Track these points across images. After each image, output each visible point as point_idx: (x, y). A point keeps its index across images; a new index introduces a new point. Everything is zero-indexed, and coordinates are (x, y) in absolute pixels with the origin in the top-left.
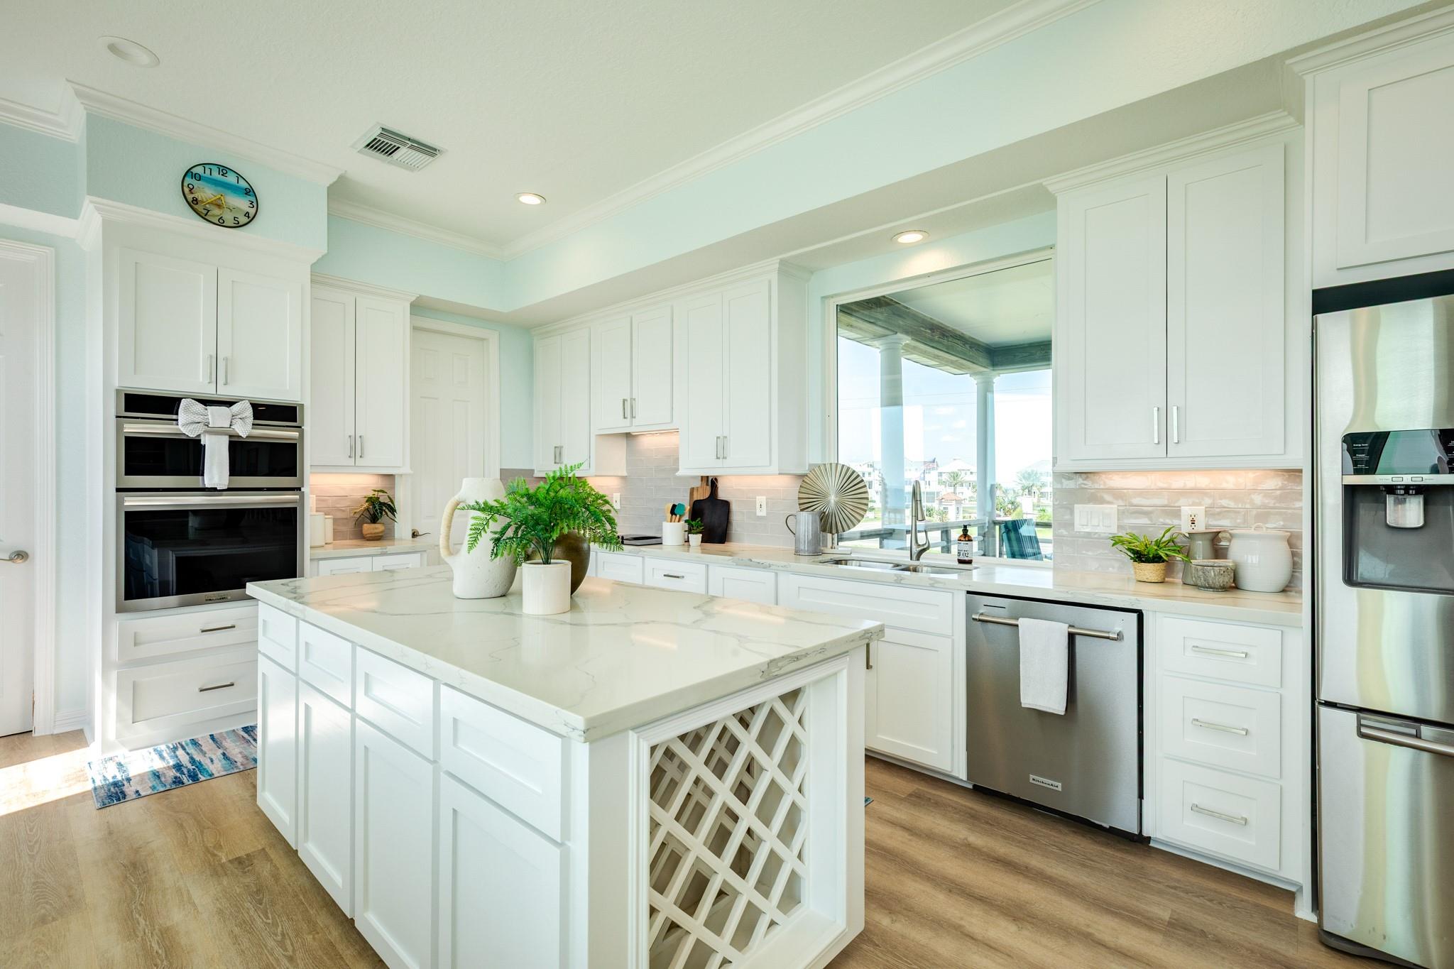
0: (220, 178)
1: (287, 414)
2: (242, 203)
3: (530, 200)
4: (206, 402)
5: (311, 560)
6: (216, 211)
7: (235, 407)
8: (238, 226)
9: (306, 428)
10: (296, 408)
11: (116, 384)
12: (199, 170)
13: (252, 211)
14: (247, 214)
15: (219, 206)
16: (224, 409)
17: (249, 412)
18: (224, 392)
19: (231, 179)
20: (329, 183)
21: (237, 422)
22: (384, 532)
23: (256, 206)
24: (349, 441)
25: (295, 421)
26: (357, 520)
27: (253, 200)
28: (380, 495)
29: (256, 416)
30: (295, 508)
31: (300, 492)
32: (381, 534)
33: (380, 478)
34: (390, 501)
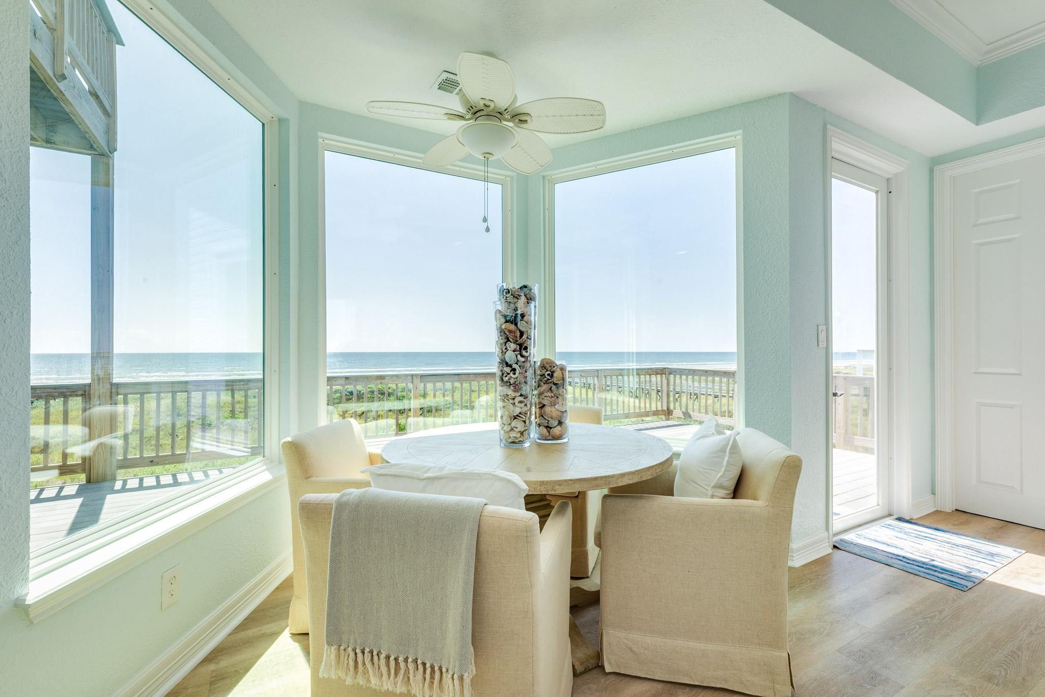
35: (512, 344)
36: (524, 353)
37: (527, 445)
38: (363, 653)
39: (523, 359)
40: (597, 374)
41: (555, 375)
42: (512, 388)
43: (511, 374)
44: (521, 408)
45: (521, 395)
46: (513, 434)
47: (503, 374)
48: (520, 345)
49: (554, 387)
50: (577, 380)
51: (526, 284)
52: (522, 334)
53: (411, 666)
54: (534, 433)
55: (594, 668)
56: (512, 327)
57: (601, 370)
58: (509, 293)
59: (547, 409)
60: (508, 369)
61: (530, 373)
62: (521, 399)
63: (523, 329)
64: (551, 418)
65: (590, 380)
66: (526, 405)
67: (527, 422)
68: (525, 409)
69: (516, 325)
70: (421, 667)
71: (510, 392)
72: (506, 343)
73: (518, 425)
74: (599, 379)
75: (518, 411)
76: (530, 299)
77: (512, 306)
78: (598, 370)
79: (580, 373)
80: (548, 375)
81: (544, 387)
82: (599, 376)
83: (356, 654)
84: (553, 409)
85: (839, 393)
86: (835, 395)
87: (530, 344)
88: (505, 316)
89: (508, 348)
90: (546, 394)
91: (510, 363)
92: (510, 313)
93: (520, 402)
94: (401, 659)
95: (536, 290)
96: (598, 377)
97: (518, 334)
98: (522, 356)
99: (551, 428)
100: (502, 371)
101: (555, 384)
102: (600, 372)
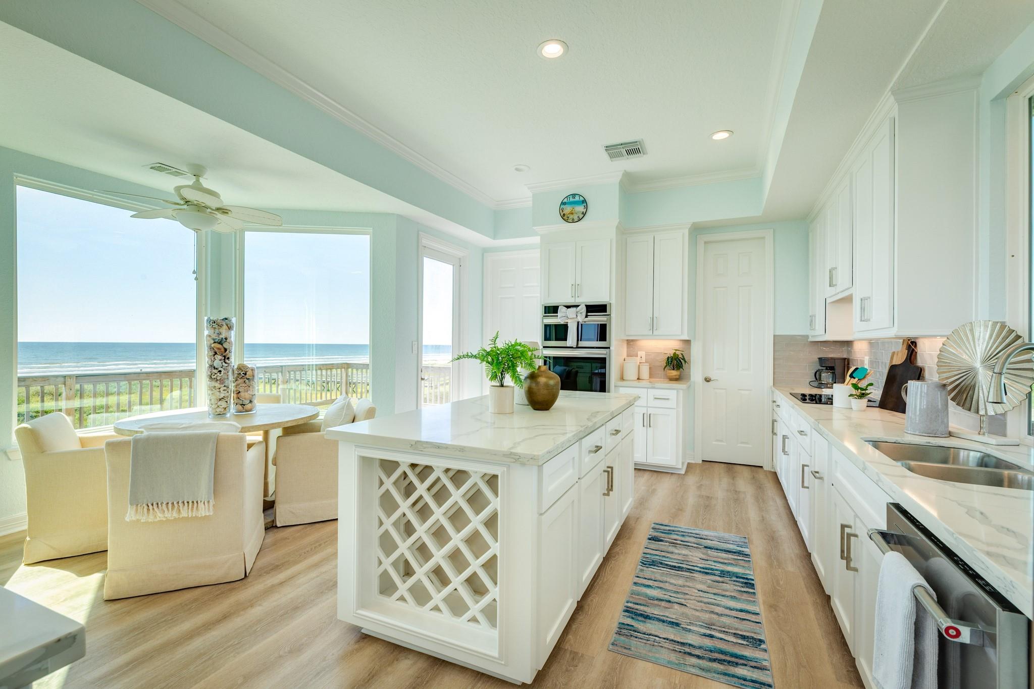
0: (574, 200)
1: (601, 308)
2: (581, 208)
3: (721, 136)
4: (568, 307)
5: (615, 386)
6: (571, 217)
7: (579, 308)
8: (580, 220)
9: (613, 315)
10: (606, 305)
11: (542, 303)
12: (565, 200)
13: (585, 211)
14: (583, 213)
15: (572, 214)
16: (574, 309)
17: (584, 309)
18: (577, 302)
19: (577, 198)
20: (619, 180)
21: (579, 315)
22: (680, 376)
23: (586, 207)
24: (649, 321)
25: (606, 312)
26: (665, 367)
27: (585, 204)
28: (677, 352)
29: (588, 311)
30: (605, 358)
31: (608, 350)
32: (677, 377)
33: (681, 342)
34: (683, 356)
35: (219, 356)
36: (227, 361)
37: (228, 415)
38: (152, 505)
39: (226, 365)
40: (281, 370)
41: (247, 373)
42: (219, 382)
43: (218, 374)
44: (225, 394)
45: (225, 386)
46: (218, 410)
47: (211, 374)
48: (225, 357)
49: (247, 381)
50: (261, 376)
51: (226, 317)
52: (226, 350)
53: (181, 504)
54: (233, 409)
55: (270, 528)
56: (220, 346)
57: (285, 366)
58: (215, 323)
59: (242, 394)
60: (216, 371)
61: (230, 373)
62: (225, 388)
63: (226, 347)
64: (245, 399)
65: (274, 376)
66: (228, 392)
67: (228, 402)
68: (227, 394)
69: (222, 344)
70: (186, 504)
71: (217, 385)
72: (214, 355)
73: (223, 404)
74: (283, 374)
75: (222, 396)
76: (230, 328)
77: (217, 331)
78: (282, 366)
79: (264, 370)
80: (243, 374)
81: (240, 381)
82: (283, 371)
83: (148, 506)
84: (246, 394)
85: (426, 378)
86: (422, 379)
87: (231, 356)
88: (214, 339)
89: (216, 358)
90: (241, 385)
91: (216, 367)
92: (217, 339)
93: (224, 390)
94: (175, 503)
95: (234, 320)
96: (282, 373)
97: (223, 350)
98: (226, 363)
99: (244, 405)
100: (211, 372)
101: (248, 379)
102: (283, 367)
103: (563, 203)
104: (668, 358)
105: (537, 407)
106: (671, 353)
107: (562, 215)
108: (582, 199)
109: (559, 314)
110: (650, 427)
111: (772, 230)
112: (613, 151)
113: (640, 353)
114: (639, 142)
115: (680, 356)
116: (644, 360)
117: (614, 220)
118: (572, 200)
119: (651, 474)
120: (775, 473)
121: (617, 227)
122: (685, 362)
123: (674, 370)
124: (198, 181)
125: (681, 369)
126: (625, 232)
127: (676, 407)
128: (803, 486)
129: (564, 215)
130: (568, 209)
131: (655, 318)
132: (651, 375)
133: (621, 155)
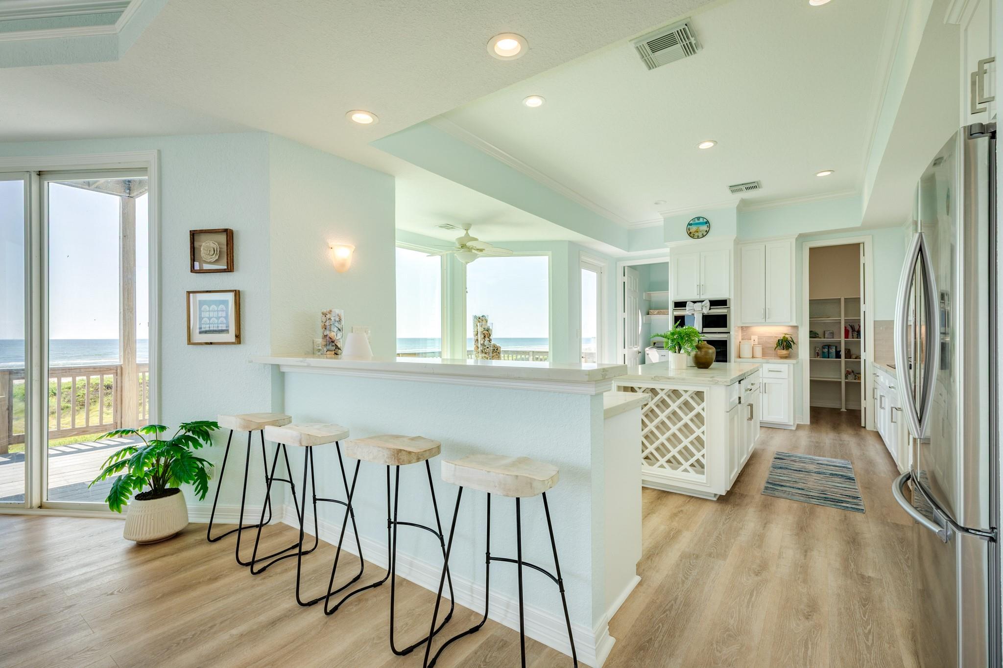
0: (698, 222)
1: (723, 303)
2: (705, 228)
3: (826, 174)
4: (695, 302)
6: (696, 234)
7: (703, 303)
8: (703, 236)
9: (732, 308)
10: (726, 300)
11: (673, 300)
12: (692, 222)
13: (708, 229)
14: (706, 231)
15: (697, 232)
16: (700, 304)
17: (708, 304)
18: (702, 298)
19: (701, 220)
20: (736, 206)
21: (704, 308)
22: (789, 354)
23: (709, 227)
24: (762, 311)
25: (726, 305)
26: (776, 348)
27: (708, 225)
28: (787, 336)
29: (711, 305)
30: (726, 341)
31: (729, 334)
32: (787, 355)
33: (790, 328)
34: (792, 339)
39: (490, 344)
41: (498, 349)
48: (490, 339)
52: (490, 335)
56: (487, 332)
63: (489, 333)
80: (496, 349)
86: (582, 357)
88: (484, 328)
92: (486, 328)
97: (488, 335)
98: (490, 342)
101: (499, 353)
103: (689, 224)
104: (779, 340)
105: (701, 366)
106: (781, 337)
107: (689, 233)
108: (705, 220)
109: (687, 308)
110: (765, 393)
111: (871, 236)
112: (734, 189)
113: (753, 337)
114: (757, 182)
115: (790, 339)
116: (756, 342)
117: (733, 234)
118: (697, 221)
119: (766, 429)
120: (878, 432)
121: (735, 240)
122: (794, 343)
123: (784, 349)
124: (467, 233)
125: (790, 349)
126: (739, 242)
127: (787, 377)
128: (892, 422)
129: (690, 233)
130: (693, 229)
131: (767, 309)
132: (764, 354)
133: (741, 190)
